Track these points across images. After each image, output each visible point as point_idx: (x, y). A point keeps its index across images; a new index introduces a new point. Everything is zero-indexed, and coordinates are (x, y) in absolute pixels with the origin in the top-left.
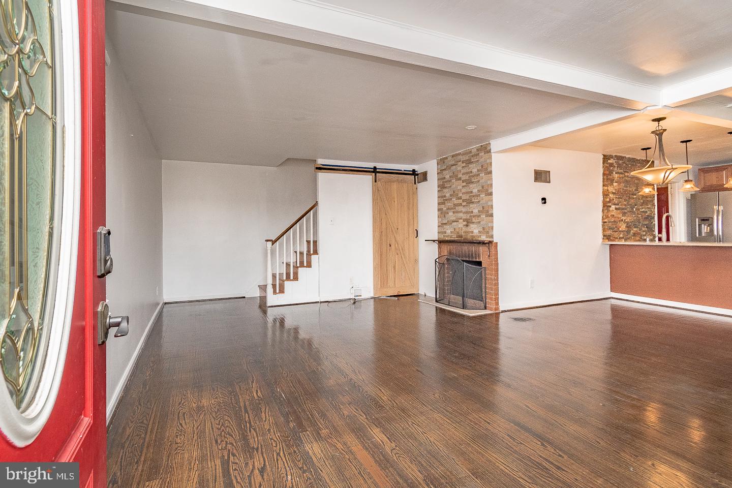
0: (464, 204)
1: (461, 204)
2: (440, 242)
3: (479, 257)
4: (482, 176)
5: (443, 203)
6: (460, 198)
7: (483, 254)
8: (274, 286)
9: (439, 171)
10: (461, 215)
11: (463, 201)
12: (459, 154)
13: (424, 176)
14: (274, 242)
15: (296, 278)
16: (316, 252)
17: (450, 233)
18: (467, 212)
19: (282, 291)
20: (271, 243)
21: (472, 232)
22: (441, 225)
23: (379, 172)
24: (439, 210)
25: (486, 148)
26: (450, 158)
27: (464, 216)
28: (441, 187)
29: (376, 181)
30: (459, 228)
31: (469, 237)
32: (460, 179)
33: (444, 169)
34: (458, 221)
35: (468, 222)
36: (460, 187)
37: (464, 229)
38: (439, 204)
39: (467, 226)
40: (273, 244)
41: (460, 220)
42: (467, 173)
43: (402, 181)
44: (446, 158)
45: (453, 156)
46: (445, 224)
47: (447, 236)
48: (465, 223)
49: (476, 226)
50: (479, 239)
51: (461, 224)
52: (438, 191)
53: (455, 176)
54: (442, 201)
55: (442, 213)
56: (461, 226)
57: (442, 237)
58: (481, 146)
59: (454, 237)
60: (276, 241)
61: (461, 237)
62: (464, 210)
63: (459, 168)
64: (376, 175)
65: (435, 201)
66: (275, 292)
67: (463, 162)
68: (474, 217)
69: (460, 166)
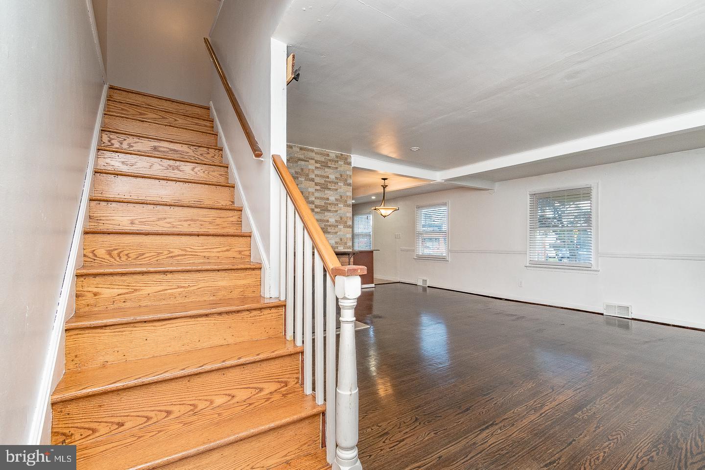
0: (318, 210)
4: (341, 186)
6: (312, 203)
11: (316, 207)
12: (312, 151)
25: (345, 159)
26: (296, 150)
32: (313, 180)
36: (311, 190)
42: (322, 176)
44: (291, 147)
45: (301, 149)
49: (332, 237)
53: (304, 174)
58: (341, 154)
63: (311, 167)
67: (316, 162)
68: (330, 226)
69: (312, 165)
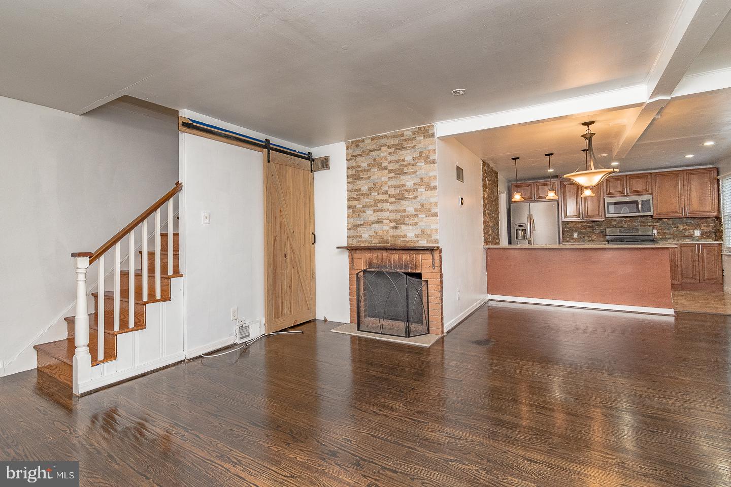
0: (392, 200)
1: (386, 201)
2: (353, 249)
3: (417, 267)
4: (421, 166)
5: (357, 199)
6: (386, 193)
7: (424, 264)
8: (92, 348)
9: (350, 157)
10: (387, 214)
11: (390, 196)
12: (384, 137)
13: (325, 163)
14: (93, 257)
15: (140, 324)
16: (177, 273)
17: (366, 236)
18: (396, 211)
19: (111, 354)
20: (87, 259)
21: (405, 236)
22: (353, 228)
23: (272, 149)
24: (349, 207)
25: (427, 131)
26: (368, 141)
27: (392, 216)
28: (354, 177)
29: (269, 162)
30: (383, 231)
31: (400, 243)
32: (385, 168)
33: (359, 155)
34: (382, 222)
35: (398, 224)
36: (384, 179)
37: (391, 232)
38: (349, 200)
39: (396, 228)
40: (91, 262)
41: (385, 221)
42: (396, 161)
43: (298, 167)
44: (363, 141)
45: (373, 139)
46: (361, 225)
47: (363, 242)
48: (393, 225)
49: (411, 228)
50: (417, 245)
51: (386, 227)
52: (348, 183)
53: (377, 164)
54: (354, 196)
55: (354, 211)
56: (385, 228)
57: (354, 243)
58: (420, 128)
59: (375, 243)
60: (99, 255)
61: (387, 242)
62: (391, 208)
63: (383, 155)
64: (269, 151)
65: (344, 195)
66: (95, 362)
67: (389, 147)
68: (407, 216)
69: (384, 152)
